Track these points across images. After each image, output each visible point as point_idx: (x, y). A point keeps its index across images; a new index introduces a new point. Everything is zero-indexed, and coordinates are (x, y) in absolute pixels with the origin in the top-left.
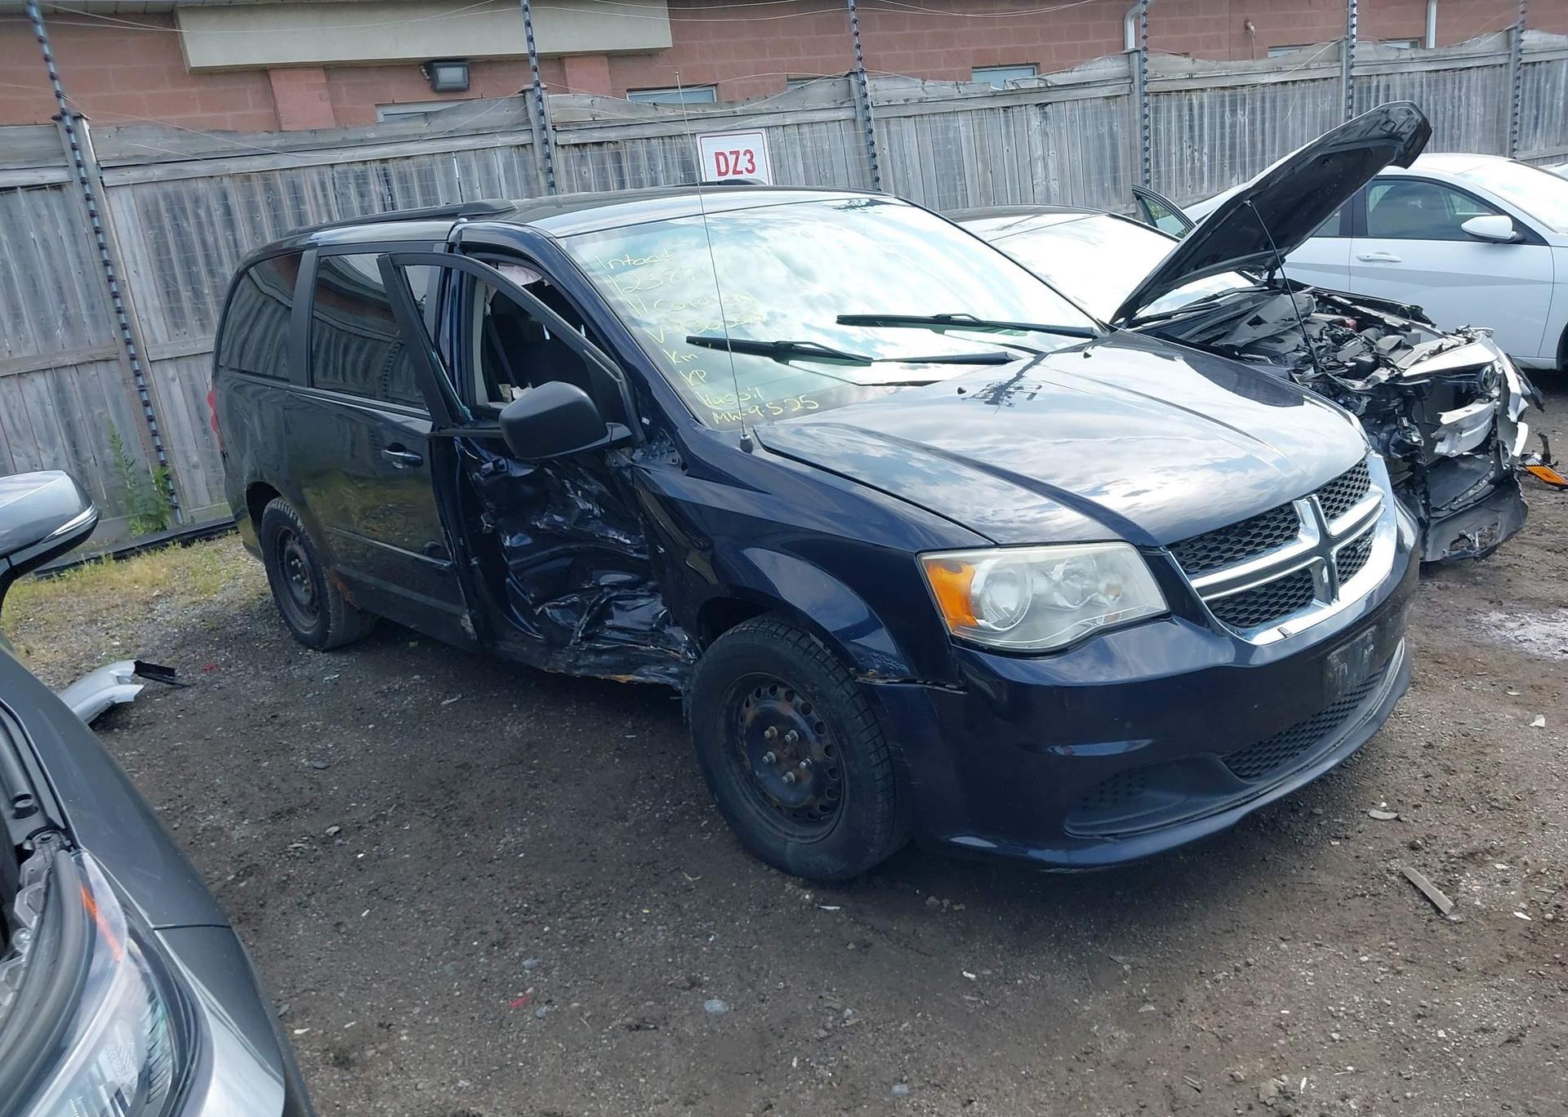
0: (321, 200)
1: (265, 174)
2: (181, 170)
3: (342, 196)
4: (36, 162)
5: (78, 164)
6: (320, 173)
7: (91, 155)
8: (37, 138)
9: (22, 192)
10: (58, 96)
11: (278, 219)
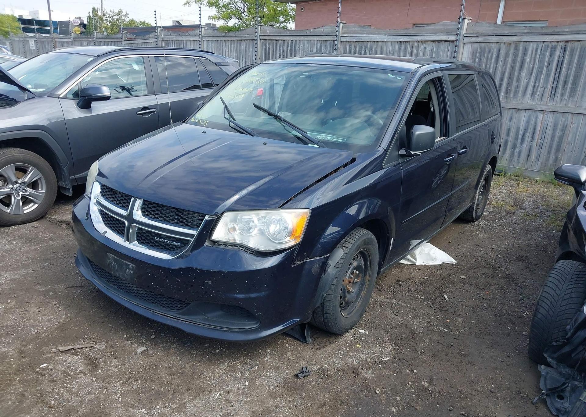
0: (533, 57)
1: (517, 43)
2: (488, 39)
3: (543, 55)
4: (449, 33)
5: (457, 35)
6: (537, 44)
7: (464, 32)
8: (454, 25)
9: (444, 42)
10: (460, 11)
11: (514, 61)
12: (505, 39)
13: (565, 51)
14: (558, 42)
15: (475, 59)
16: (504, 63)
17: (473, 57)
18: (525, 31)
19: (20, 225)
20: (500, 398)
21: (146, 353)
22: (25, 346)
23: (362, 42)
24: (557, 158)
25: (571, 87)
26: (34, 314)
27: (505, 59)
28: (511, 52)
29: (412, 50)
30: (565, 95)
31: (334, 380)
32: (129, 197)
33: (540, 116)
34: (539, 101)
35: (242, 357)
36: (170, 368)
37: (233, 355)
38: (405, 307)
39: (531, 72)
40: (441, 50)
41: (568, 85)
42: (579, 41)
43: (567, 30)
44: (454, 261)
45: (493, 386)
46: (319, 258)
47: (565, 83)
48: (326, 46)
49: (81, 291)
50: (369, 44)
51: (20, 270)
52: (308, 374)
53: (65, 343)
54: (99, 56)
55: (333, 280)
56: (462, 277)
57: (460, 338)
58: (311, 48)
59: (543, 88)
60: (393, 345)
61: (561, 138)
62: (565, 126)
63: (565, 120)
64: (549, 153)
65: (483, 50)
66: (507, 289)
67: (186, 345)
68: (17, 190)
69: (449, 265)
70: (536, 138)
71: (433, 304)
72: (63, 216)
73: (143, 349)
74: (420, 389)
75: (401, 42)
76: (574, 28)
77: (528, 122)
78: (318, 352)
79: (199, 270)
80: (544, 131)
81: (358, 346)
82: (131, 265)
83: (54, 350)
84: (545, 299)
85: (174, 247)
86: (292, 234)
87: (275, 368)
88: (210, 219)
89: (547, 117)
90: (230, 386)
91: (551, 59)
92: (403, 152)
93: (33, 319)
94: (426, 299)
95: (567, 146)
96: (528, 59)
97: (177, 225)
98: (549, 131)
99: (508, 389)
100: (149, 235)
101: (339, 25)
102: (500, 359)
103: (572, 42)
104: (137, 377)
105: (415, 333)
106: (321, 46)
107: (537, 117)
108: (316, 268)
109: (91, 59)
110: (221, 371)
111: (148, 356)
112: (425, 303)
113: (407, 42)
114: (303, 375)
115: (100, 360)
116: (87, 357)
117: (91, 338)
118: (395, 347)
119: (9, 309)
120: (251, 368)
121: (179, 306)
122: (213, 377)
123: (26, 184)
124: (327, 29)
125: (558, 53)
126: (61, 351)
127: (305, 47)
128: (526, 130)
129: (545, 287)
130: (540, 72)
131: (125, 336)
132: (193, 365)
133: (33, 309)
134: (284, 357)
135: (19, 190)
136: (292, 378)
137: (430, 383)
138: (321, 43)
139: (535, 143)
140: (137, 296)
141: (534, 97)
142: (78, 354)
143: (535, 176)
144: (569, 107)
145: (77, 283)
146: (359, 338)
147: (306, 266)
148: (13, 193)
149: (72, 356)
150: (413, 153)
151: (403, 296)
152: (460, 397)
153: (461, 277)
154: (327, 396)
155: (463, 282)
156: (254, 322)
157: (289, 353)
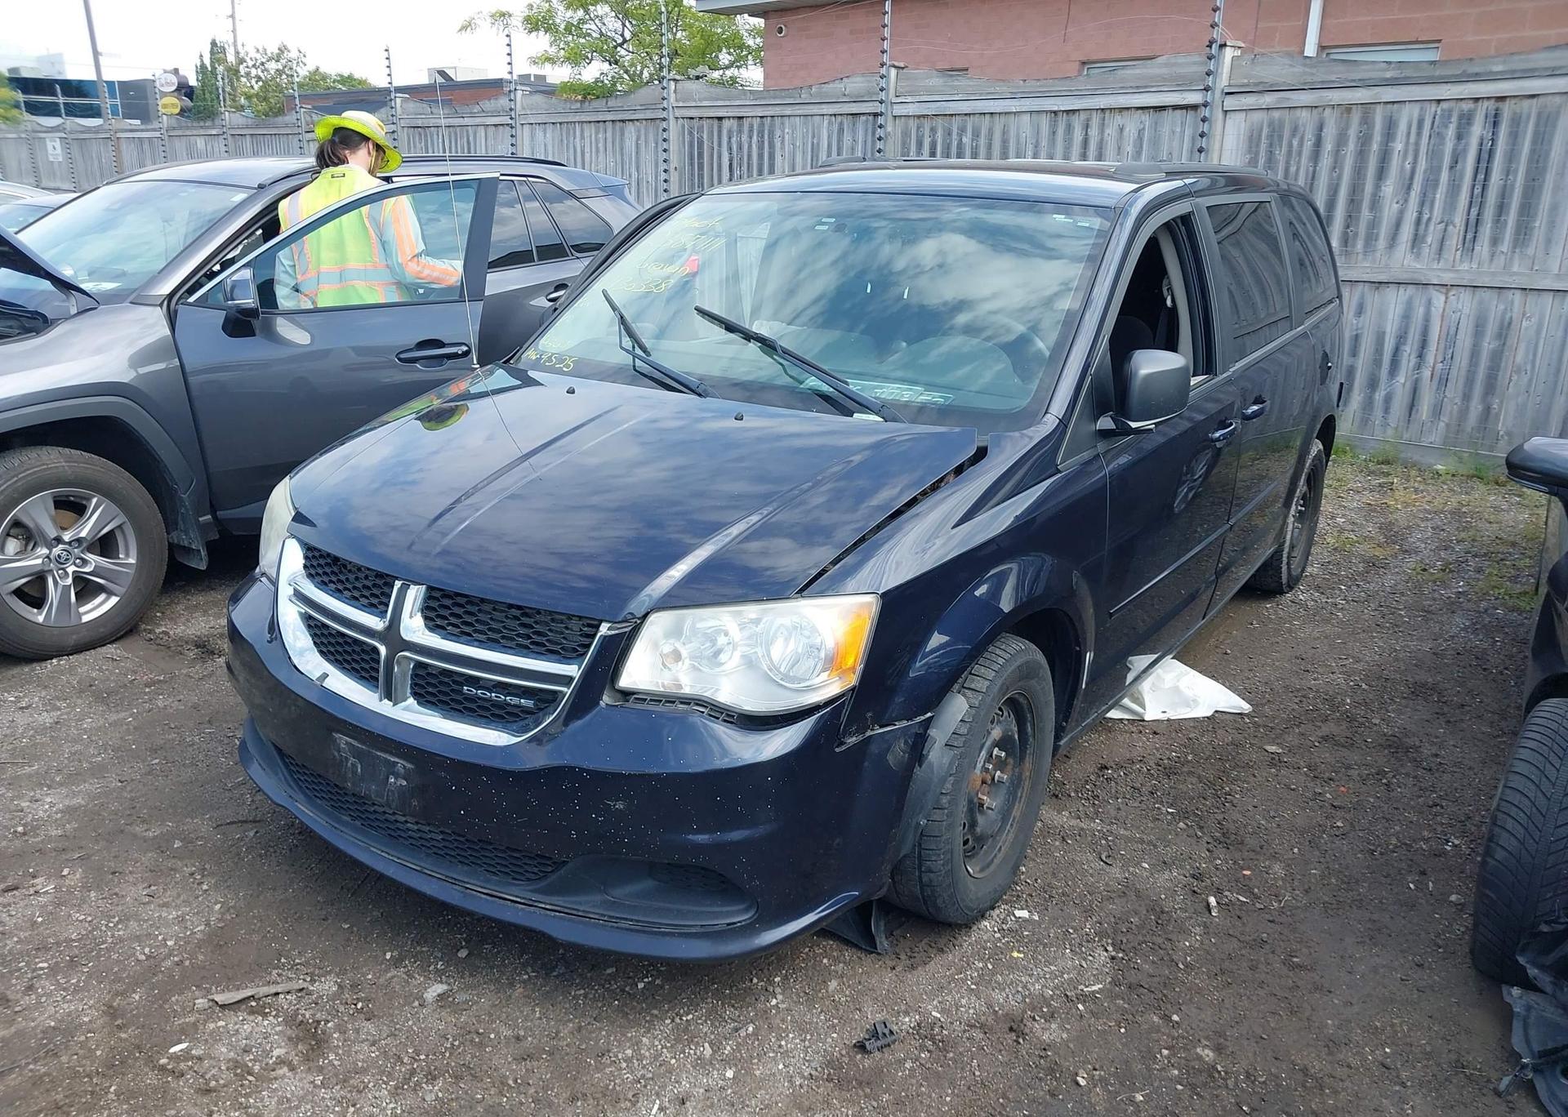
0: (1412, 139)
1: (1367, 107)
2: (1289, 99)
3: (1438, 136)
4: (1183, 84)
5: (1207, 89)
6: (1422, 109)
7: (1223, 81)
8: (1195, 63)
9: (1170, 111)
10: (1212, 26)
11: (1362, 154)
12: (1336, 96)
13: (1495, 124)
14: (1477, 100)
15: (1257, 154)
16: (1336, 162)
17: (1251, 147)
18: (1388, 75)
19: (71, 654)
20: (1409, 1084)
21: (451, 999)
22: (122, 994)
23: (952, 115)
24: (1487, 409)
25: (1518, 220)
26: (136, 904)
27: (1338, 151)
28: (1353, 133)
29: (1086, 134)
30: (1503, 242)
31: (960, 1053)
32: (387, 581)
33: (1439, 300)
34: (1434, 259)
35: (709, 1000)
36: (518, 1038)
37: (683, 995)
38: (1128, 840)
39: (1407, 182)
40: (1165, 130)
41: (1508, 214)
42: (1533, 96)
43: (1500, 68)
44: (1246, 707)
45: (1387, 1050)
46: (905, 723)
47: (1502, 208)
48: (854, 132)
49: (257, 832)
50: (970, 122)
51: (85, 782)
52: (890, 1039)
53: (230, 983)
54: (261, 187)
55: (943, 780)
56: (1272, 748)
57: (1283, 919)
58: (813, 137)
59: (1444, 224)
60: (1110, 948)
61: (1497, 357)
62: (1506, 324)
63: (1506, 309)
64: (1467, 397)
65: (1277, 129)
66: (1394, 776)
67: (555, 974)
68: (62, 561)
69: (1231, 717)
70: (1430, 358)
71: (1201, 828)
72: (184, 624)
73: (440, 988)
74: (1194, 1068)
75: (1055, 112)
76: (1518, 63)
77: (1406, 317)
78: (912, 978)
79: (588, 771)
80: (1450, 340)
81: (1015, 954)
82: (401, 764)
83: (201, 1003)
84: (1513, 808)
85: (516, 711)
86: (832, 663)
87: (802, 1028)
88: (613, 632)
89: (1455, 303)
90: (684, 1083)
91: (1460, 147)
92: (1106, 423)
93: (136, 917)
94: (1183, 815)
95: (1515, 378)
96: (1398, 146)
97: (525, 651)
98: (1465, 340)
99: (1428, 1056)
100: (446, 680)
101: (888, 71)
102: (1397, 973)
103: (1513, 101)
104: (433, 1068)
105: (1162, 912)
106: (841, 130)
107: (1429, 302)
108: (898, 753)
109: (240, 197)
110: (657, 1043)
111: (457, 1009)
112: (1181, 825)
113: (1071, 114)
114: (879, 1043)
115: (329, 1025)
116: (292, 1020)
117: (298, 964)
118: (1113, 953)
119: (69, 892)
120: (737, 1030)
121: (536, 870)
122: (638, 1060)
123: (85, 545)
124: (856, 84)
125: (1477, 130)
126: (221, 1006)
127: (799, 134)
128: (1401, 339)
129: (1512, 777)
130: (1431, 183)
131: (388, 956)
132: (580, 1029)
133: (133, 892)
134: (820, 995)
135: (67, 560)
136: (848, 1053)
137: (1218, 1049)
138: (841, 124)
139: (1427, 373)
140: (417, 845)
141: (1420, 249)
142: (267, 1010)
143: (1432, 461)
144: (1515, 274)
145: (244, 813)
146: (1015, 933)
147: (874, 748)
148: (51, 571)
149: (251, 1018)
150: (1134, 425)
151: (1119, 809)
152: (1304, 1086)
153: (1268, 748)
154: (948, 1099)
155: (1275, 761)
156: (741, 907)
157: (833, 984)
